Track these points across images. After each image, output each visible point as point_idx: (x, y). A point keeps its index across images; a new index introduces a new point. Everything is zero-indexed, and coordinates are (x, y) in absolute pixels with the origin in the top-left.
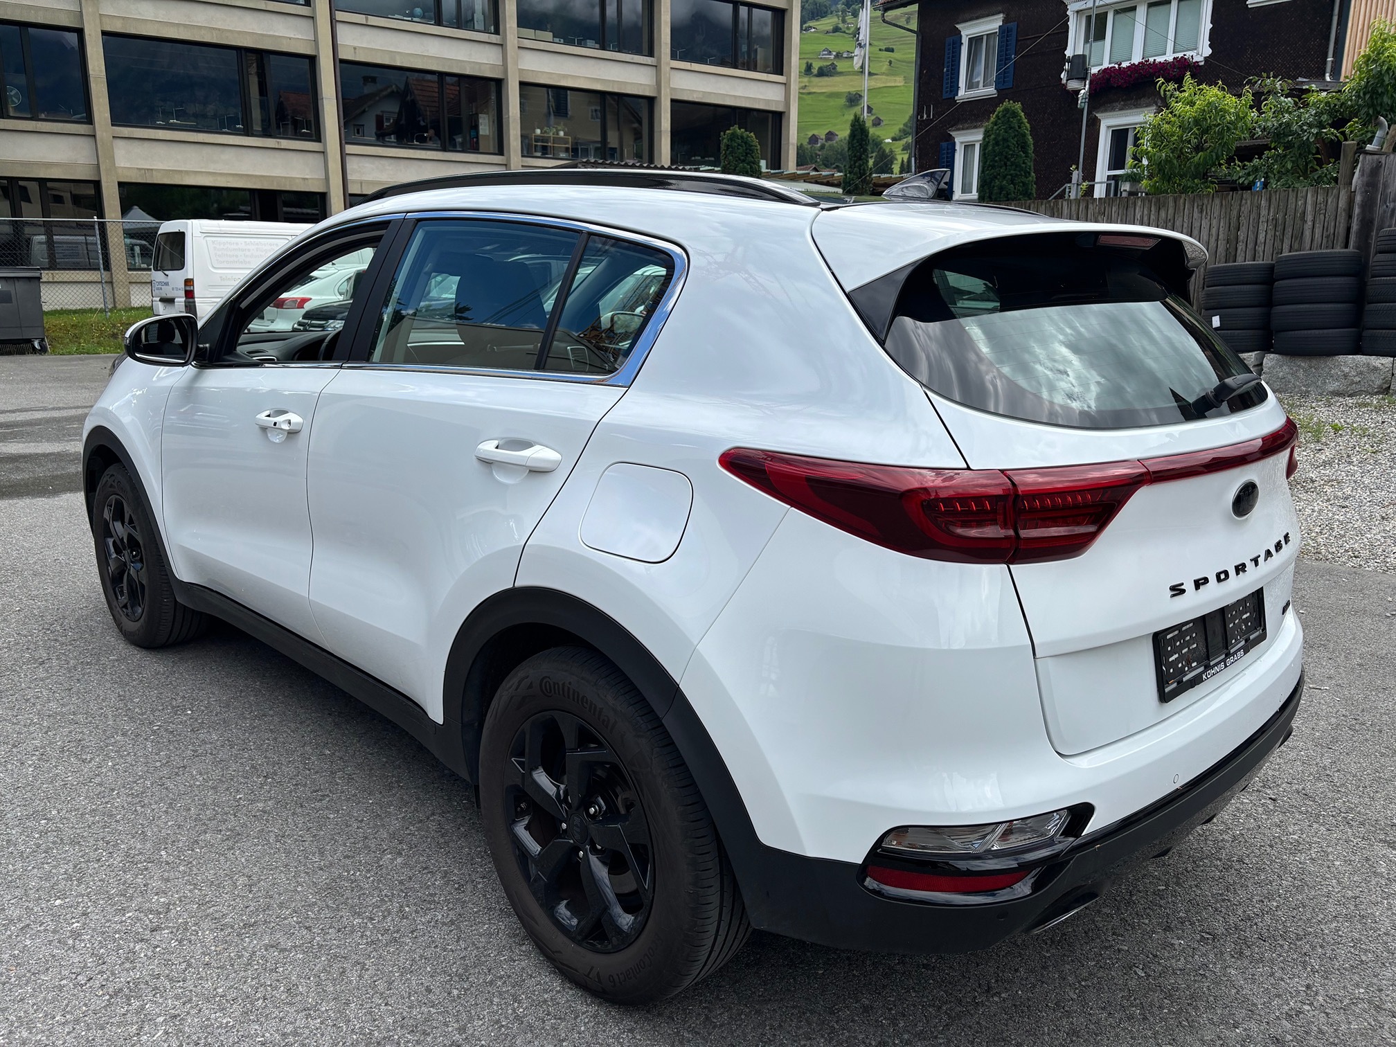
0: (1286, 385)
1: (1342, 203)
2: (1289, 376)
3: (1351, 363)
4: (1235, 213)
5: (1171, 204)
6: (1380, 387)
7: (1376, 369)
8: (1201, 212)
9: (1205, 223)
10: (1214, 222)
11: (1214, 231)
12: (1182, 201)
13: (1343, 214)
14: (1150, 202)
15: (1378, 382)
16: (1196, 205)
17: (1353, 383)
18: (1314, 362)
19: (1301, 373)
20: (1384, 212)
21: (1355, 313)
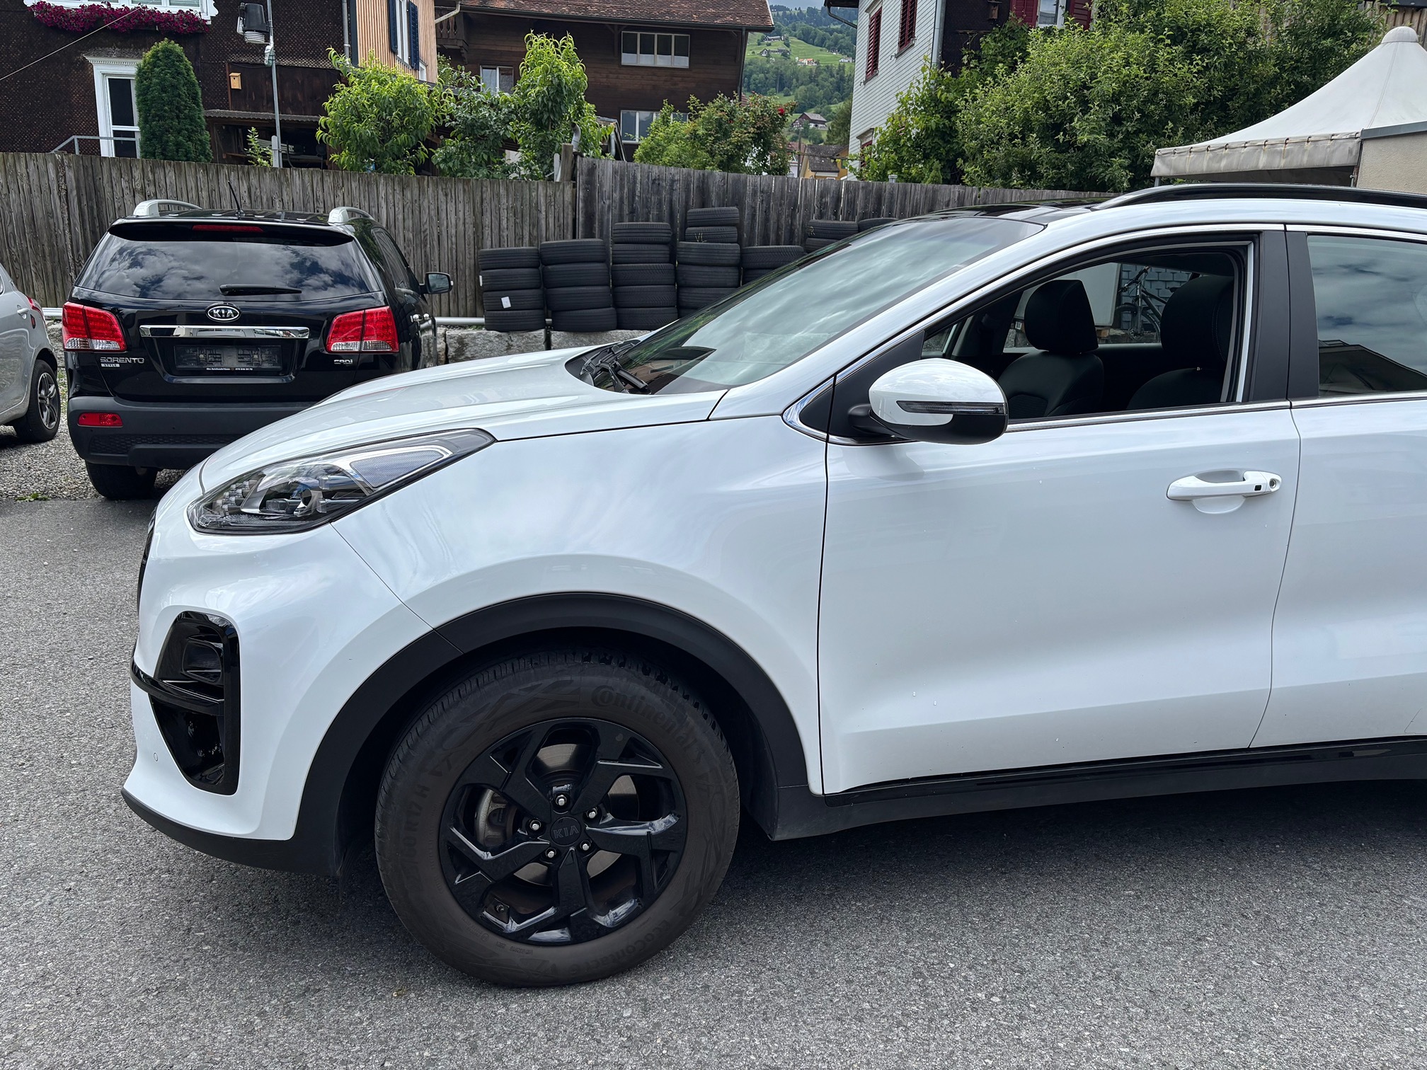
1: (568, 197)
4: (478, 199)
5: (416, 185)
8: (446, 195)
9: (451, 207)
10: (460, 206)
11: (461, 214)
12: (426, 182)
13: (570, 207)
14: (393, 180)
16: (440, 188)
20: (603, 207)
21: (615, 295)
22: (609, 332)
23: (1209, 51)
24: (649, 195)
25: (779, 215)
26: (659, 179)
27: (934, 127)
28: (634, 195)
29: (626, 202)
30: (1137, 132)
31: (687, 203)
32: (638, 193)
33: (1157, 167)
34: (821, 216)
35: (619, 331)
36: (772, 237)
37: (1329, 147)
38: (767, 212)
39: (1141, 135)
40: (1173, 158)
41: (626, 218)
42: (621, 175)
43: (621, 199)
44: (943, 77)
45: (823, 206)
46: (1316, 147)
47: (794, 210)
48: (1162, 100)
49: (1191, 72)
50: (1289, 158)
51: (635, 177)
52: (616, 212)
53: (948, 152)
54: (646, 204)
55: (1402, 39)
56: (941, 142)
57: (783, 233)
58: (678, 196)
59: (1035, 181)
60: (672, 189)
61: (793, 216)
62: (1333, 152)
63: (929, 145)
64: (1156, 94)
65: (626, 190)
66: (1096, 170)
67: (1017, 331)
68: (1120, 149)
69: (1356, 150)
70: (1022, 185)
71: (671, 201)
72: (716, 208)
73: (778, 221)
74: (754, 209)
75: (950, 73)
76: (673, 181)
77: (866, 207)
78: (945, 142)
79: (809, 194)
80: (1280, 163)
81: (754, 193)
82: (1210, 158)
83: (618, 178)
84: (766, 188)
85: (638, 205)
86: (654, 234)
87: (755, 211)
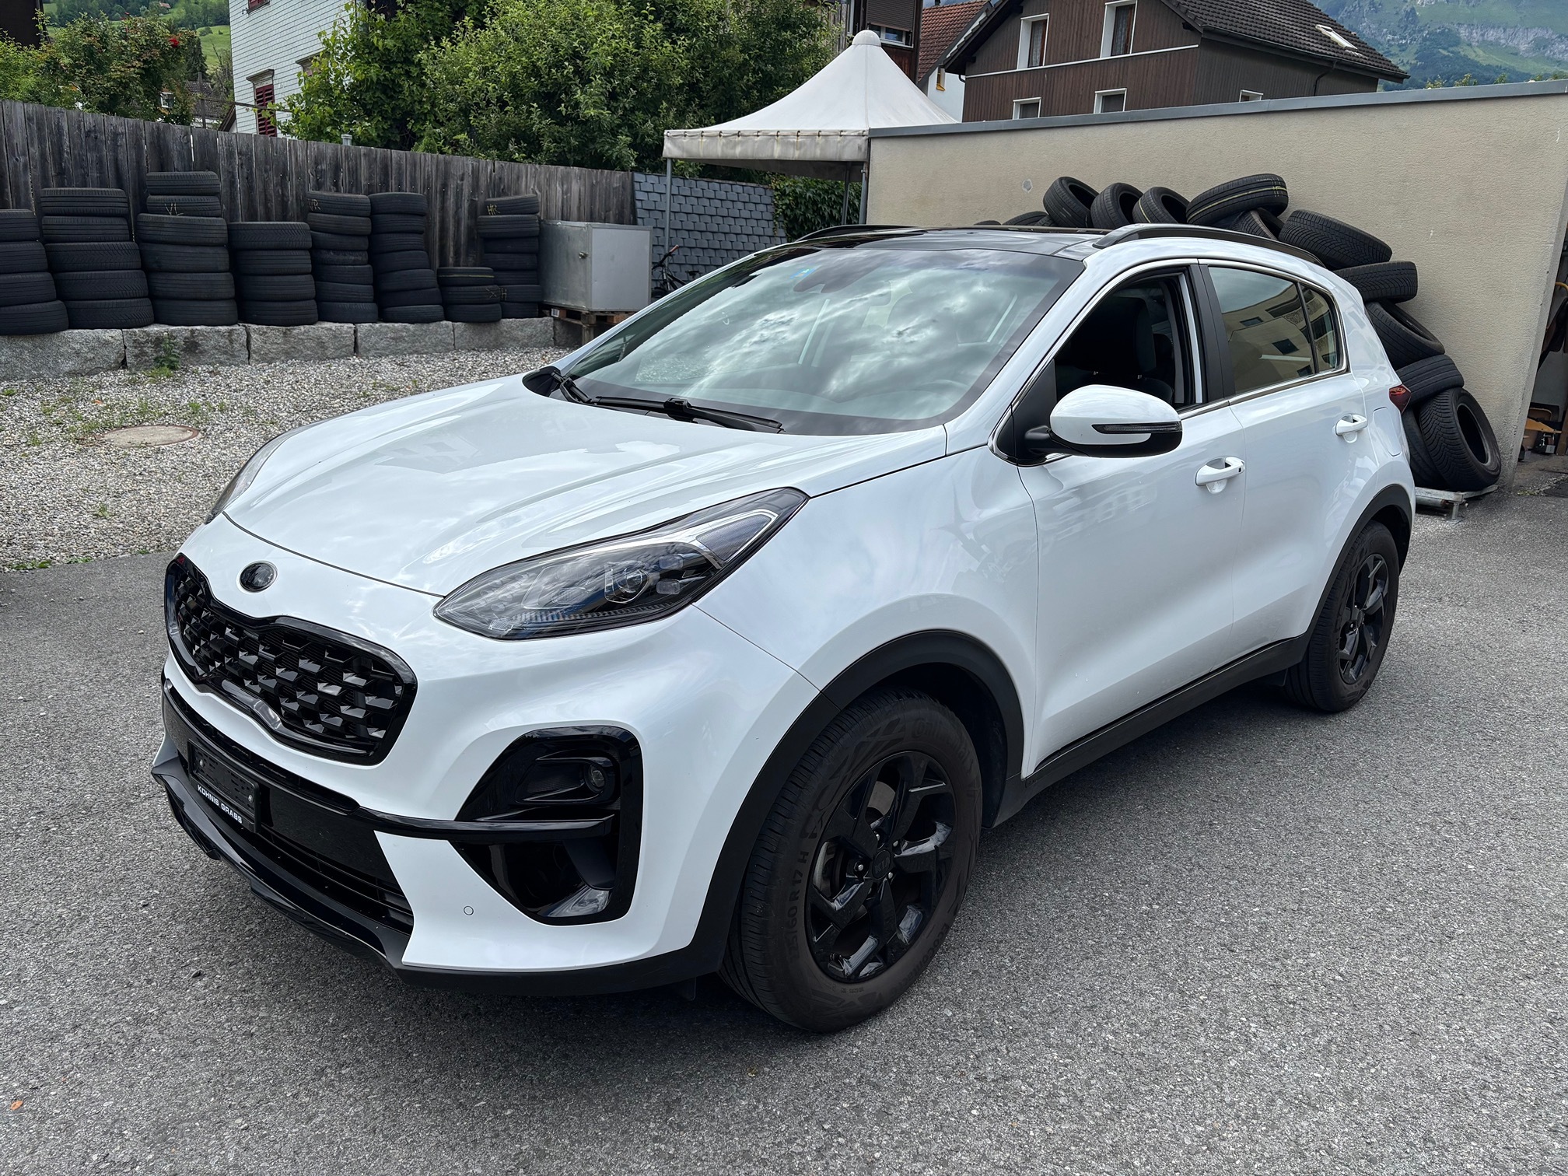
0: (13, 371)
2: (14, 360)
3: (78, 337)
6: (116, 361)
7: (107, 343)
15: (113, 357)
17: (86, 360)
18: (38, 341)
19: (26, 355)
20: (16, 166)
21: (58, 284)
22: (62, 333)
23: (688, 30)
24: (84, 152)
25: (265, 183)
26: (95, 131)
27: (375, 79)
28: (60, 152)
29: (50, 160)
30: (633, 110)
31: (139, 163)
32: (66, 149)
33: (668, 148)
34: (319, 186)
35: (76, 331)
36: (260, 209)
37: (839, 142)
38: (249, 178)
39: (637, 113)
40: (685, 140)
41: (53, 182)
42: (37, 123)
43: (43, 155)
44: (376, 20)
45: (318, 173)
46: (827, 141)
47: (284, 177)
48: (652, 78)
49: (677, 53)
50: (802, 150)
51: (59, 128)
52: (38, 173)
53: (393, 109)
54: (80, 163)
55: (869, 42)
56: (383, 97)
57: (273, 204)
58: (126, 156)
59: (536, 155)
60: (115, 147)
61: (283, 184)
62: (844, 147)
63: (370, 99)
64: (645, 70)
65: (48, 144)
66: (601, 146)
67: (555, 319)
68: (619, 126)
69: (864, 146)
70: (524, 158)
71: (116, 160)
72: (182, 173)
73: (265, 190)
74: (232, 174)
75: (383, 16)
76: (116, 135)
77: (370, 178)
78: (388, 98)
79: (300, 159)
80: (794, 154)
81: (230, 155)
82: (724, 144)
83: (35, 127)
84: (244, 149)
85: (68, 163)
86: (108, 204)
87: (233, 177)
